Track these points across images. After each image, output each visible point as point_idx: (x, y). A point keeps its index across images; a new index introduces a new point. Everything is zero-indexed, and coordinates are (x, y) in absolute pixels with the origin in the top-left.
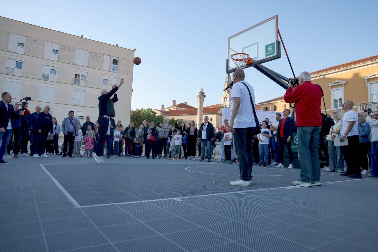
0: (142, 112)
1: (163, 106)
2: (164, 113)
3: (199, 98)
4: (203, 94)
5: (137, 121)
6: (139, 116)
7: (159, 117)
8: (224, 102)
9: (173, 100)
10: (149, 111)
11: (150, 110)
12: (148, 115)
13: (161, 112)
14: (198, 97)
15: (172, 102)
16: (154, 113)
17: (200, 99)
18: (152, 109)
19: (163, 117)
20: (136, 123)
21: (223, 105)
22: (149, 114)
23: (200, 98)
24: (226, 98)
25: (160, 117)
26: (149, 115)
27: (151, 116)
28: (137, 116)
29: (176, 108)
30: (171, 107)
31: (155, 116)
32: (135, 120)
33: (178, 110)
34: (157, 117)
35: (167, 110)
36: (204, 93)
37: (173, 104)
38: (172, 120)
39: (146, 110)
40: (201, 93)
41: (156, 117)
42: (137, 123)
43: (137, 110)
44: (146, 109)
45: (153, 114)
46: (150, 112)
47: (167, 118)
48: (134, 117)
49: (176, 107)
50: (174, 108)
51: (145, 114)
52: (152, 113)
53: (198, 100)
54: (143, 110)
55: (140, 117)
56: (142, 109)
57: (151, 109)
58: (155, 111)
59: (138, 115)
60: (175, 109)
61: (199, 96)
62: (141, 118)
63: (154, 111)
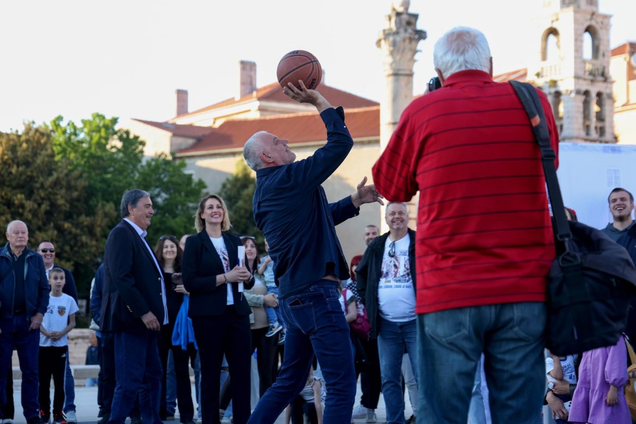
0: (59, 138)
1: (182, 95)
2: (191, 142)
3: (386, 47)
4: (409, 23)
5: (29, 195)
6: (39, 161)
7: (159, 165)
8: (544, 57)
9: (242, 63)
10: (98, 130)
11: (106, 127)
12: (92, 156)
13: (175, 135)
14: (378, 43)
15: (238, 68)
16: (131, 143)
17: (392, 53)
18: (115, 121)
19: (183, 165)
20: (22, 206)
21: (538, 75)
22: (101, 146)
23: (394, 44)
24: (553, 31)
25: (167, 163)
26: (99, 153)
27: (112, 159)
28: (27, 164)
29: (261, 109)
30: (230, 102)
31: (140, 161)
32: (14, 188)
33: (269, 117)
34: (149, 164)
35: (205, 121)
36: (416, 16)
37: (243, 84)
38: (236, 179)
39: (79, 125)
40: (398, 14)
41: (144, 163)
42: (29, 204)
43: (28, 129)
44: (84, 122)
45: (125, 149)
46: (107, 139)
47: (207, 170)
48: (14, 170)
49: (260, 99)
50: (251, 110)
51: (75, 146)
52: (121, 138)
53: (383, 57)
54: (63, 124)
55: (49, 168)
56: (60, 118)
57: (109, 117)
58: (136, 130)
59: (35, 154)
60: (255, 115)
61: (387, 34)
62: (55, 175)
63: (127, 133)
